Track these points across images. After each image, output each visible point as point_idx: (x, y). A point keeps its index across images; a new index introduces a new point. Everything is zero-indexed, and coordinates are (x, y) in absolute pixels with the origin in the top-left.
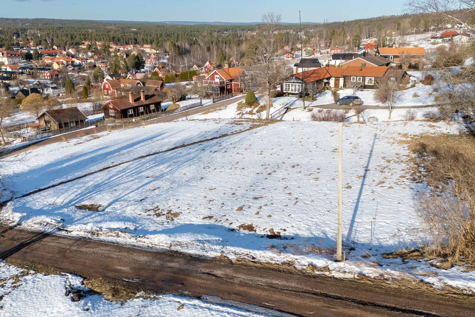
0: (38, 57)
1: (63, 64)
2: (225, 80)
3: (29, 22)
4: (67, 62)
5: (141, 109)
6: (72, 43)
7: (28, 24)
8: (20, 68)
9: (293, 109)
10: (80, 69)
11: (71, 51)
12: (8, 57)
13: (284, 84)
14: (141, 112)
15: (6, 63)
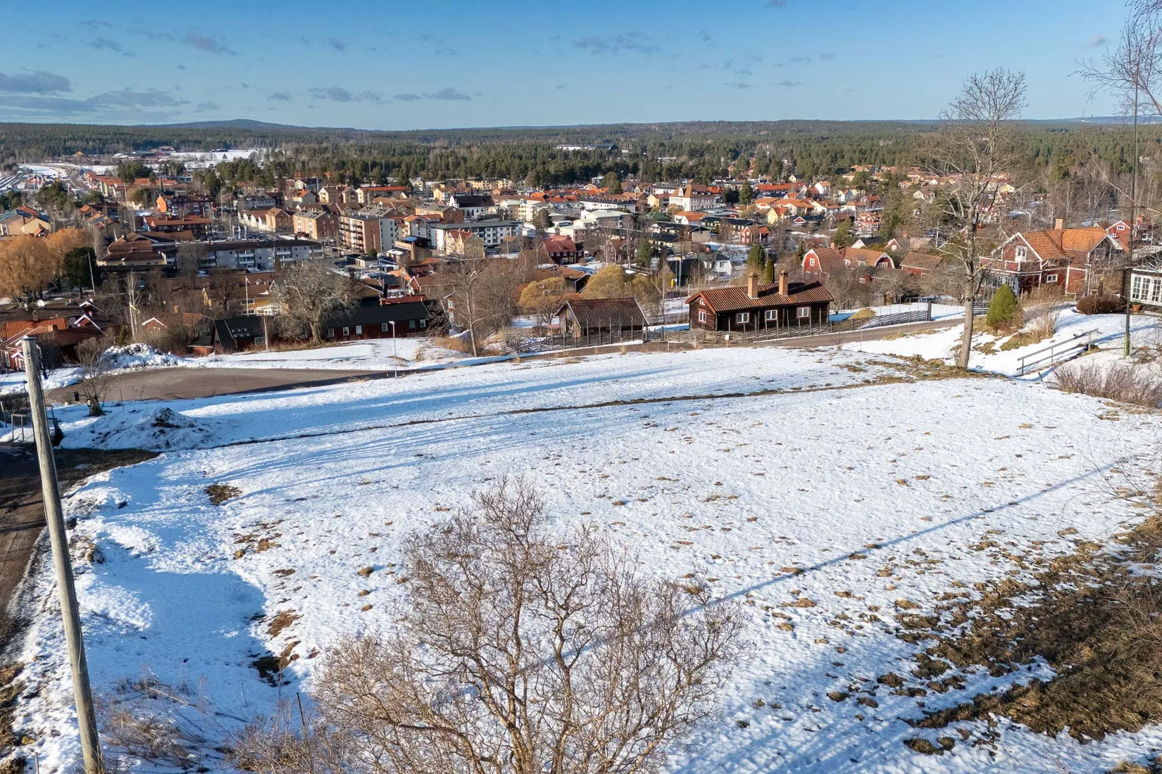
0: (749, 197)
1: (787, 212)
2: (1041, 260)
3: (767, 129)
4: (799, 208)
5: (772, 316)
6: (830, 169)
7: (765, 132)
8: (703, 221)
9: (1101, 350)
10: (818, 224)
11: (820, 188)
12: (692, 197)
13: (1133, 276)
14: (768, 322)
15: (687, 209)
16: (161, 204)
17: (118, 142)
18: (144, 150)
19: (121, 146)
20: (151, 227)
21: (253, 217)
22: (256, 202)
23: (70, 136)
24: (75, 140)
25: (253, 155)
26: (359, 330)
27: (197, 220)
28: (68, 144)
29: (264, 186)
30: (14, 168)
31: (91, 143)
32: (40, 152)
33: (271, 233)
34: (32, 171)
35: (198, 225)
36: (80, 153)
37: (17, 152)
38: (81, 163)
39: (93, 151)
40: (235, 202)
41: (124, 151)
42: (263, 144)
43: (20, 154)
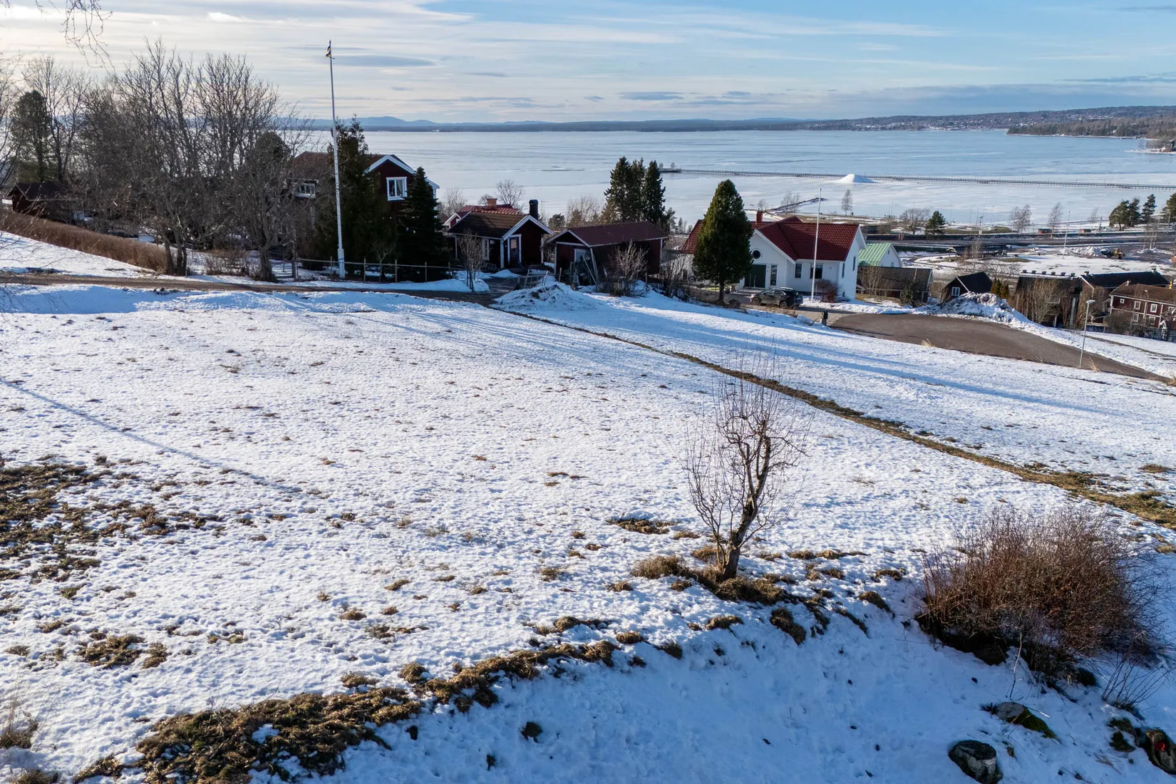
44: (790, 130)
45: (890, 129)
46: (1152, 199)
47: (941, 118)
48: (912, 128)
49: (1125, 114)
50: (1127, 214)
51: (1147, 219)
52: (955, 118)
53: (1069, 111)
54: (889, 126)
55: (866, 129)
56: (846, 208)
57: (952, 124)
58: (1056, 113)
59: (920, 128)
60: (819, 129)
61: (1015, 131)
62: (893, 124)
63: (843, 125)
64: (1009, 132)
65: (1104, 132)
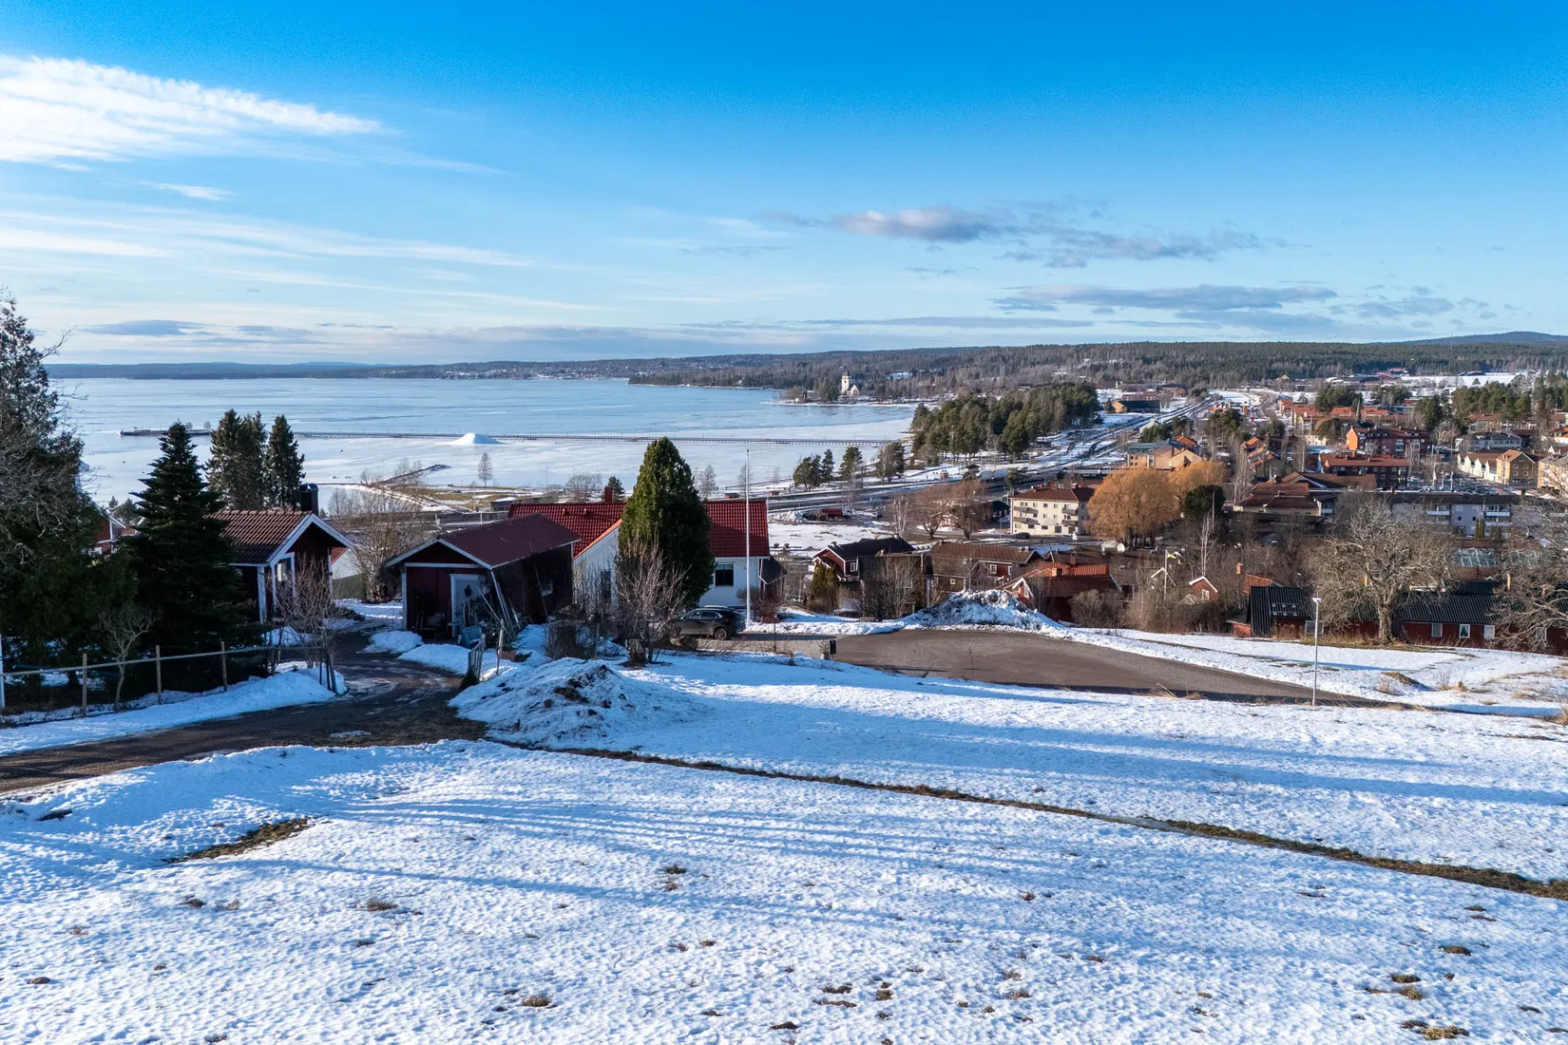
16: (1351, 439)
17: (1335, 364)
18: (1367, 372)
19: (1339, 367)
20: (1325, 467)
21: (1478, 463)
22: (1491, 441)
23: (1279, 356)
24: (1282, 360)
25: (1519, 378)
26: (1489, 632)
27: (1389, 461)
28: (1275, 366)
29: (1511, 420)
30: (1203, 394)
31: (1302, 365)
32: (1237, 376)
33: (1500, 486)
34: (1221, 398)
35: (1389, 468)
36: (1285, 377)
37: (1212, 375)
38: (1283, 389)
39: (1303, 374)
40: (1459, 441)
41: (1342, 374)
42: (1542, 364)
43: (1215, 377)
44: (359, 377)
45: (490, 377)
46: (829, 455)
47: (549, 364)
48: (518, 377)
49: (744, 364)
50: (812, 473)
51: (827, 477)
52: (566, 364)
53: (687, 359)
54: (487, 373)
55: (460, 377)
56: (485, 477)
57: (563, 372)
58: (675, 361)
59: (527, 377)
60: (397, 376)
61: (636, 380)
62: (493, 372)
63: (429, 372)
64: (631, 382)
65: (729, 383)
